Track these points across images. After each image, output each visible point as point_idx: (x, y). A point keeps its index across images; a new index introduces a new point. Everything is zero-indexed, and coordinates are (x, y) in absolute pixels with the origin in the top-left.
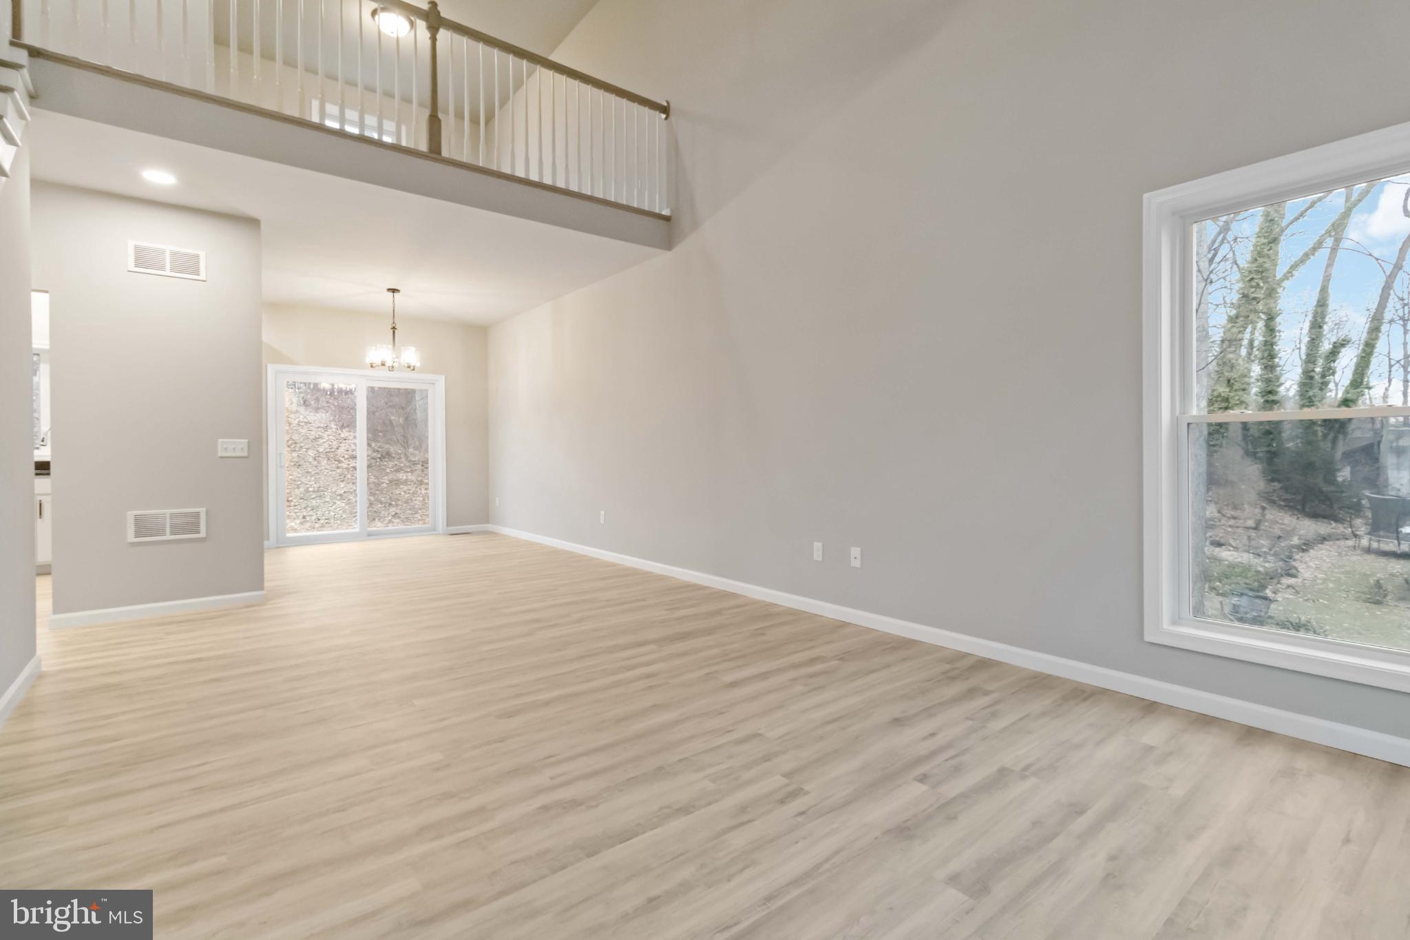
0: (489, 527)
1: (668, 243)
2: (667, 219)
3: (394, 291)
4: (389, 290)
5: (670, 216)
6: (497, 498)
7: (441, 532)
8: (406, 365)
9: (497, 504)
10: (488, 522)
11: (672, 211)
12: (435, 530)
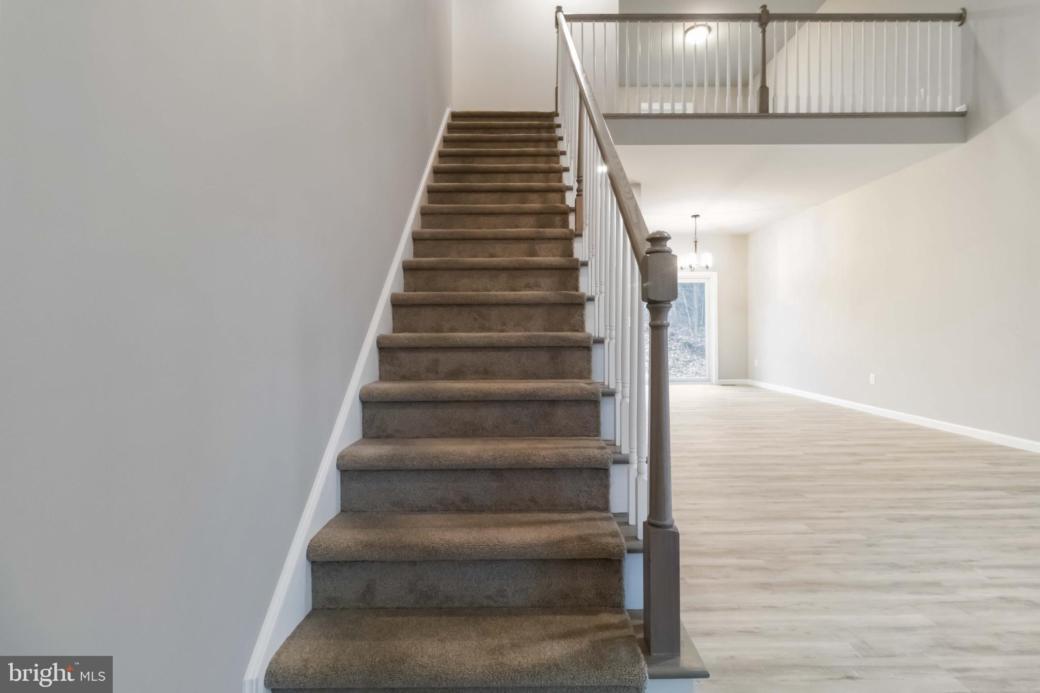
0: (749, 381)
1: (964, 136)
2: (962, 115)
3: (696, 216)
4: (693, 216)
5: (966, 112)
6: (756, 361)
7: (714, 382)
8: (704, 266)
9: (756, 365)
10: (747, 377)
11: (968, 107)
12: (709, 381)
